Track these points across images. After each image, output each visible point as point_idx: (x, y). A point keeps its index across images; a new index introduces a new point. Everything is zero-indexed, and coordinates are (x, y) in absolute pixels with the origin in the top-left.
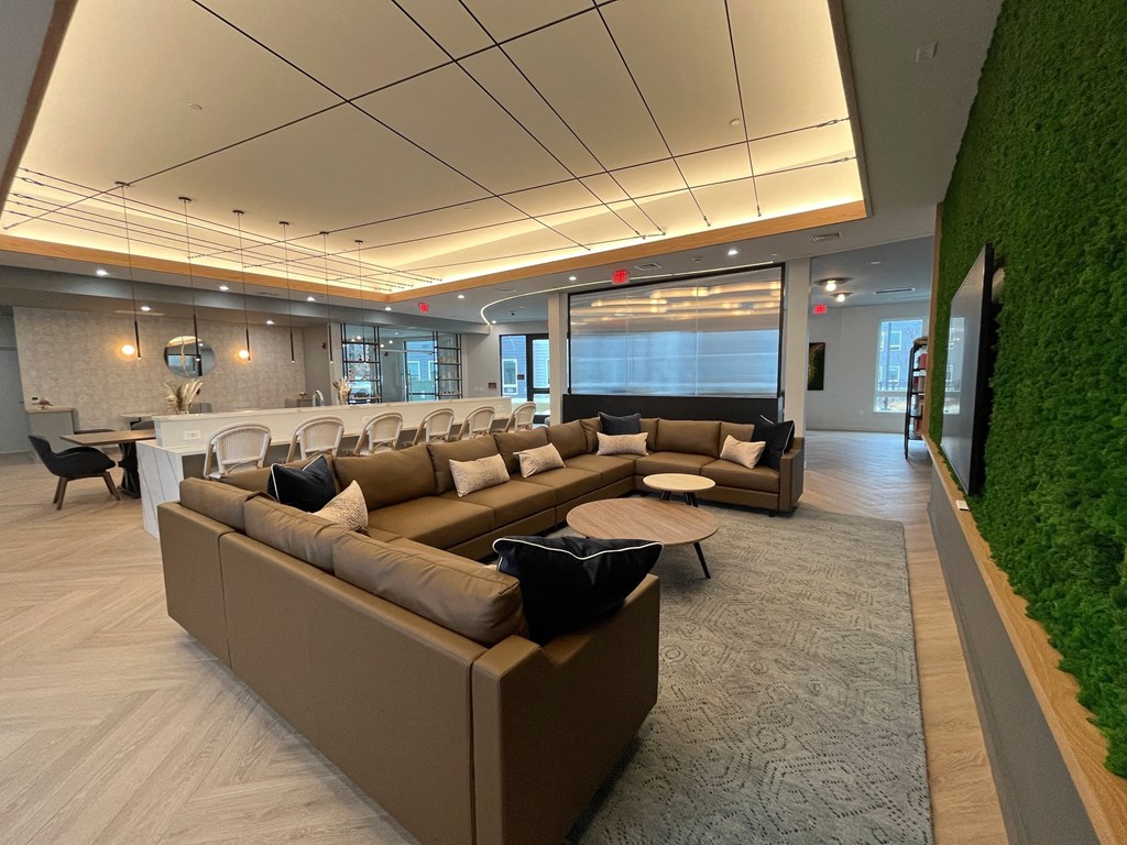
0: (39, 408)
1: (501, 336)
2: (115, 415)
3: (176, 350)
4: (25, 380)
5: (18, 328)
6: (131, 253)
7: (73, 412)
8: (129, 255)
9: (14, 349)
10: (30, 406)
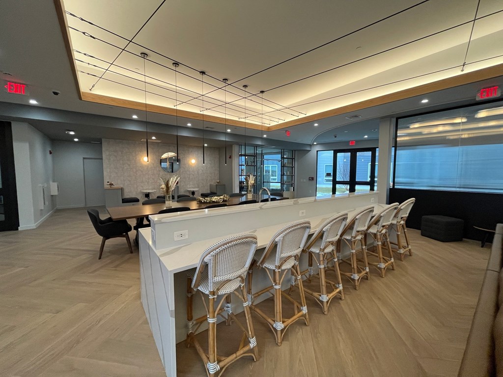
0: (109, 186)
1: (317, 151)
2: (139, 190)
3: (165, 160)
4: (105, 173)
5: (103, 149)
6: (147, 103)
7: (122, 189)
8: (146, 104)
9: (102, 159)
10: (106, 186)
